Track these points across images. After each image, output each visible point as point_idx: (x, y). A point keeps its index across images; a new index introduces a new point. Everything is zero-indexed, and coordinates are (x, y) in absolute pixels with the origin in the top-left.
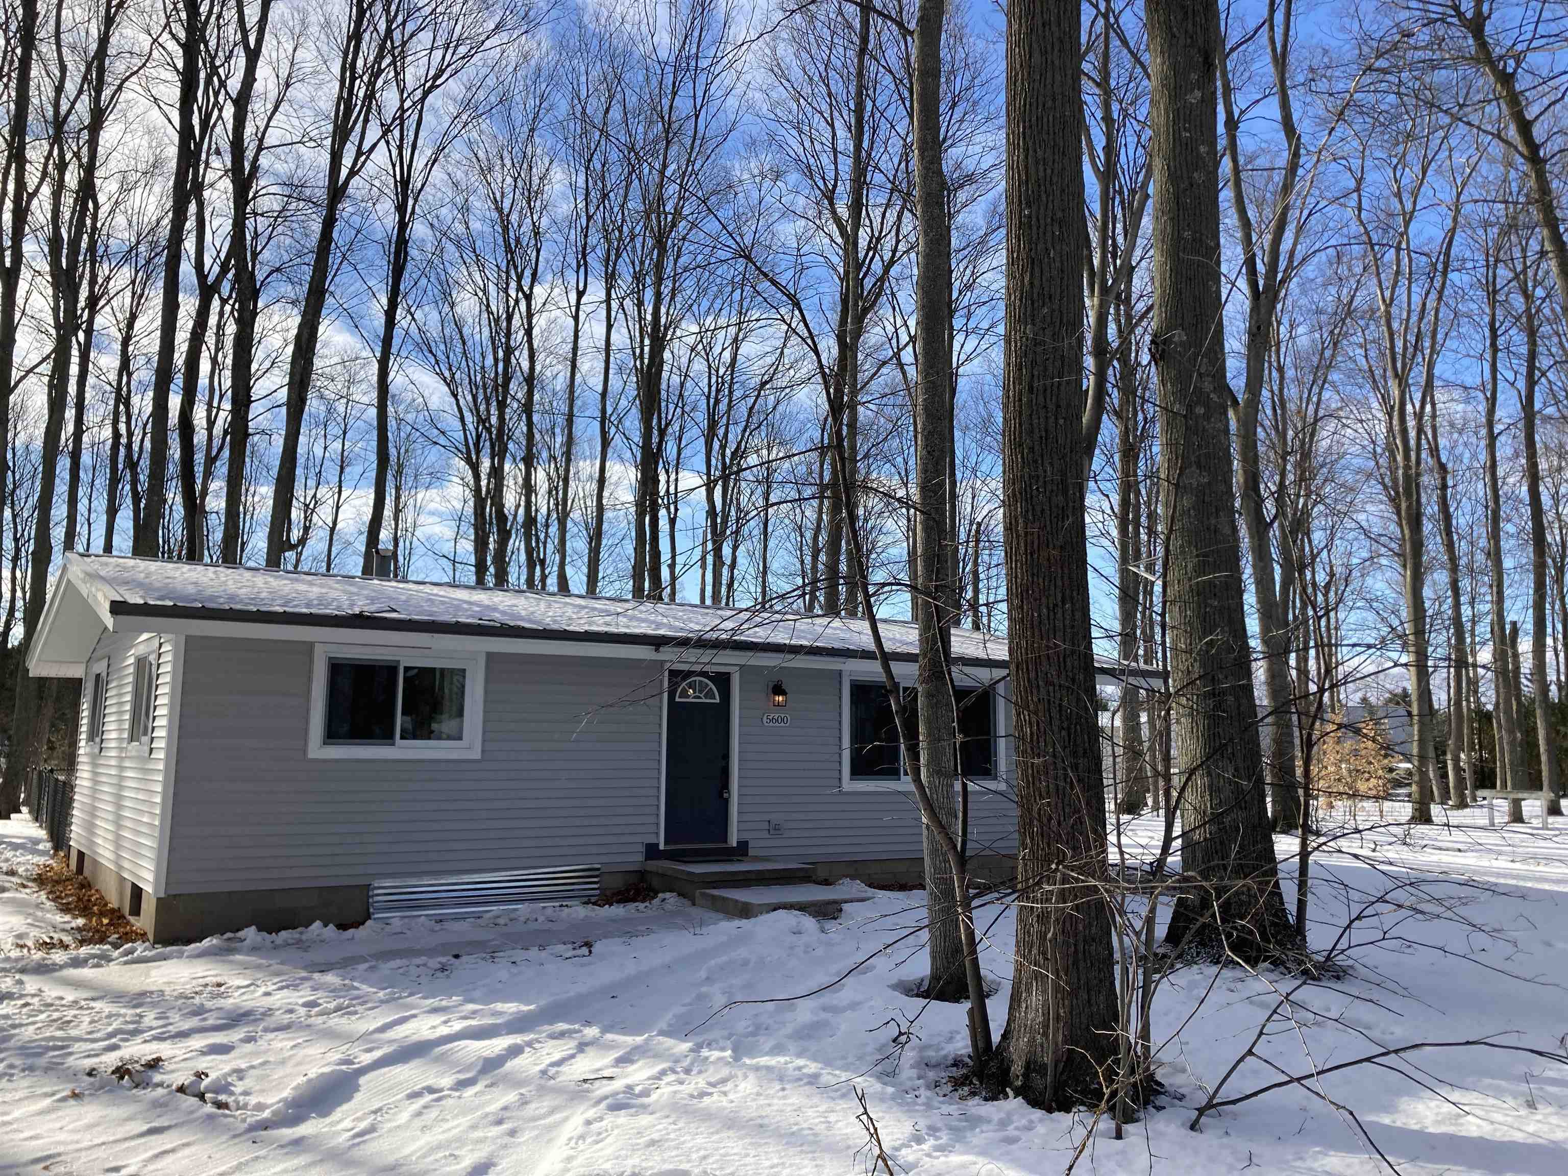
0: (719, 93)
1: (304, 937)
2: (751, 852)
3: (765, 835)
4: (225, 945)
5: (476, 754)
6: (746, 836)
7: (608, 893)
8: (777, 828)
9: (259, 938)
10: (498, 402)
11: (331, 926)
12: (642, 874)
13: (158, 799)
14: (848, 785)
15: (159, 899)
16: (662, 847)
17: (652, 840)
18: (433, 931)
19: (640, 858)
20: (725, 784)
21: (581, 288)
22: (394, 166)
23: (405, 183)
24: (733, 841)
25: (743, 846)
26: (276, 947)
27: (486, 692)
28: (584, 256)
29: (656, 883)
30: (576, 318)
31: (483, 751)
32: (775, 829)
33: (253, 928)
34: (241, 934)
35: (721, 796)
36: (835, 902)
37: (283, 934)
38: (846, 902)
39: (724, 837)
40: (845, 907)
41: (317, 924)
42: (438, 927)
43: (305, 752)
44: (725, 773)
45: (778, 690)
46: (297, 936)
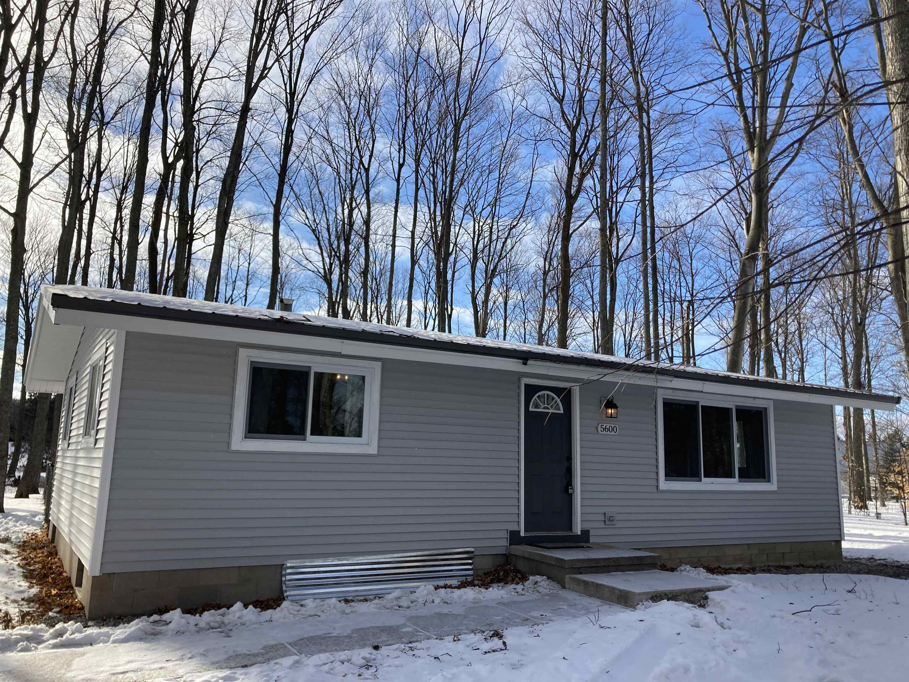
0: (494, 32)
1: (226, 620)
2: (592, 540)
3: (602, 525)
4: (149, 628)
5: (373, 450)
6: (587, 526)
7: (480, 573)
8: (611, 519)
9: (183, 621)
10: (345, 240)
11: (251, 607)
12: (507, 558)
13: (97, 484)
14: (664, 484)
15: (94, 577)
16: (522, 534)
17: (514, 528)
18: (343, 613)
19: (505, 543)
20: (569, 483)
21: (401, 162)
22: (285, 85)
23: (293, 94)
24: (578, 529)
25: (586, 533)
26: (199, 630)
27: (382, 397)
28: (404, 142)
29: (521, 565)
30: (398, 180)
31: (379, 447)
32: (608, 520)
33: (179, 610)
34: (166, 617)
35: (567, 491)
36: (700, 590)
37: (206, 615)
38: (709, 590)
39: (570, 526)
40: (711, 594)
41: (238, 605)
42: (348, 608)
43: (229, 444)
44: (569, 471)
45: (610, 404)
46: (219, 618)
